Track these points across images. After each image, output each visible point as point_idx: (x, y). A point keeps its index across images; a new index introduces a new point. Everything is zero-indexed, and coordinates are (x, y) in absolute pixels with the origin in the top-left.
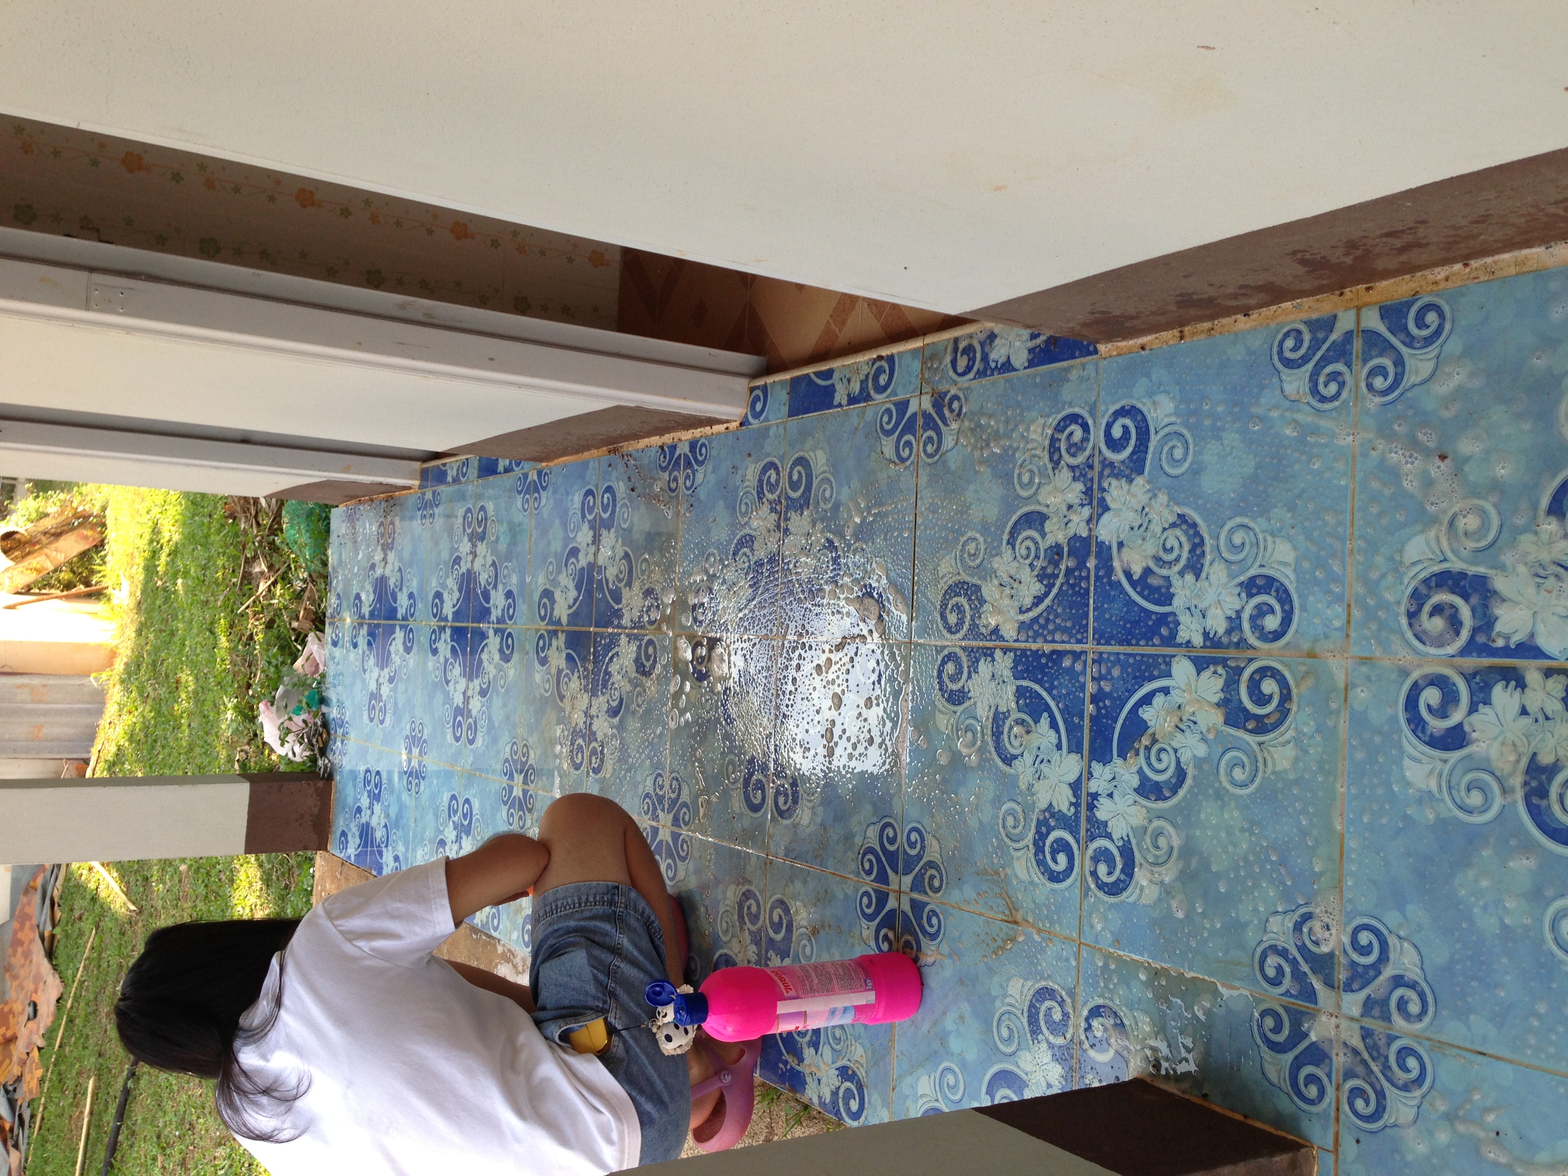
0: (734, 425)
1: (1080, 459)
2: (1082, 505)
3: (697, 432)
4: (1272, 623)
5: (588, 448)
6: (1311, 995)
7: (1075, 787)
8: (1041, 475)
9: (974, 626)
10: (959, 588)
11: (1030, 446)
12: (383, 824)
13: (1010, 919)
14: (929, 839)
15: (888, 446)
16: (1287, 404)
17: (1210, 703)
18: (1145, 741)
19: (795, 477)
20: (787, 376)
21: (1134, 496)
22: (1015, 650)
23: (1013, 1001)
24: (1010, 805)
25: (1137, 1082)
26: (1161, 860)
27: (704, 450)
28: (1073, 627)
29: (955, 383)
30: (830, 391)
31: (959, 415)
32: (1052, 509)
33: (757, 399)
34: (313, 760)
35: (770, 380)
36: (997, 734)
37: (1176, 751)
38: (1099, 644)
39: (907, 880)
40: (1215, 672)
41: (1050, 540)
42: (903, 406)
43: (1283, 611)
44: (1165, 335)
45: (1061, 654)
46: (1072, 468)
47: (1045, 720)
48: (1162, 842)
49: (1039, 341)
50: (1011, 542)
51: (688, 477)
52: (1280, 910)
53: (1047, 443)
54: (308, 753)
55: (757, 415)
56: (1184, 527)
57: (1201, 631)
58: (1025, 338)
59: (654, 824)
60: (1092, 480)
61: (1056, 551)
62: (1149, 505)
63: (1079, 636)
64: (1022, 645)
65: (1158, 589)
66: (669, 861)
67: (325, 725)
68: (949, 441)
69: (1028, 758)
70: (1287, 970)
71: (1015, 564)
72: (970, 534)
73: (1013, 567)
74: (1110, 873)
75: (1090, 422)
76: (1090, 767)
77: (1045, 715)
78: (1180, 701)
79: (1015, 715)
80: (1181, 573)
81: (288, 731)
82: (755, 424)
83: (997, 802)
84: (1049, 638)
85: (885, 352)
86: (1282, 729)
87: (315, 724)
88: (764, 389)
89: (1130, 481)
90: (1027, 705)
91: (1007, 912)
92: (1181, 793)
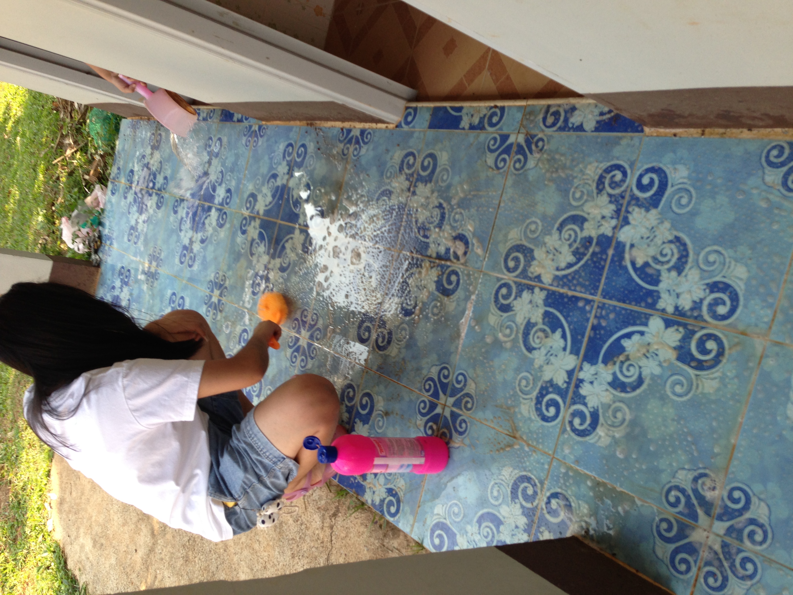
0: (391, 126)
1: (617, 191)
2: (612, 218)
3: (367, 125)
4: (722, 310)
5: (294, 119)
6: (695, 517)
7: (570, 373)
8: (588, 195)
9: (524, 271)
10: (519, 248)
11: (585, 177)
12: (127, 298)
13: (512, 434)
14: (470, 381)
15: (490, 159)
16: (764, 187)
17: (669, 347)
18: (622, 358)
19: (426, 163)
20: (431, 105)
21: (648, 220)
22: (548, 290)
23: (504, 478)
24: (525, 374)
25: (573, 539)
26: (616, 424)
27: (369, 136)
28: (590, 285)
29: (543, 131)
30: (459, 119)
31: (541, 150)
32: (591, 216)
33: (409, 114)
34: (89, 254)
35: (420, 105)
36: (526, 334)
37: (640, 367)
38: (604, 297)
39: (451, 400)
40: (677, 330)
41: (585, 234)
42: (505, 138)
43: (732, 305)
44: (692, 130)
45: (578, 299)
46: (610, 195)
47: (559, 333)
48: (619, 415)
49: (605, 117)
50: (560, 229)
51: (356, 149)
52: (686, 467)
53: (597, 177)
54: (86, 250)
55: (408, 123)
56: (678, 244)
57: (674, 305)
58: (595, 114)
59: (298, 336)
60: (622, 205)
61: (589, 240)
62: (657, 227)
63: (593, 291)
64: (554, 288)
65: (651, 276)
66: (303, 357)
67: (100, 237)
68: (531, 163)
69: (543, 351)
70: (683, 500)
71: (560, 242)
72: (534, 219)
73: (557, 244)
74: (581, 424)
75: (629, 171)
76: (582, 364)
77: (560, 330)
78: (650, 341)
79: (540, 326)
80: (669, 270)
81: (78, 237)
82: (406, 128)
83: (518, 370)
84: (573, 288)
85: (500, 103)
86: (714, 370)
87: (94, 236)
88: (415, 109)
89: (648, 210)
90: (549, 322)
91: (511, 431)
92: (638, 391)
